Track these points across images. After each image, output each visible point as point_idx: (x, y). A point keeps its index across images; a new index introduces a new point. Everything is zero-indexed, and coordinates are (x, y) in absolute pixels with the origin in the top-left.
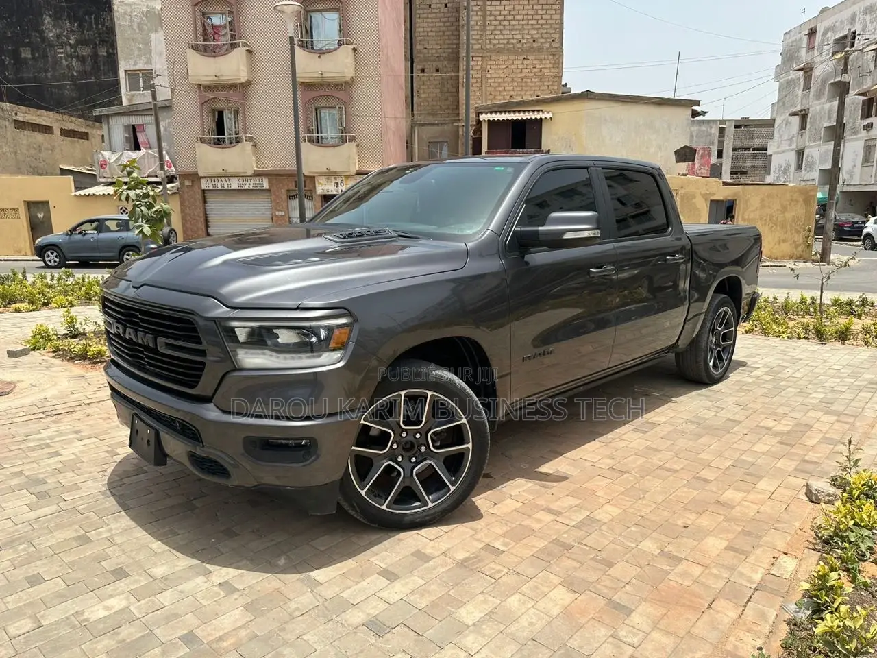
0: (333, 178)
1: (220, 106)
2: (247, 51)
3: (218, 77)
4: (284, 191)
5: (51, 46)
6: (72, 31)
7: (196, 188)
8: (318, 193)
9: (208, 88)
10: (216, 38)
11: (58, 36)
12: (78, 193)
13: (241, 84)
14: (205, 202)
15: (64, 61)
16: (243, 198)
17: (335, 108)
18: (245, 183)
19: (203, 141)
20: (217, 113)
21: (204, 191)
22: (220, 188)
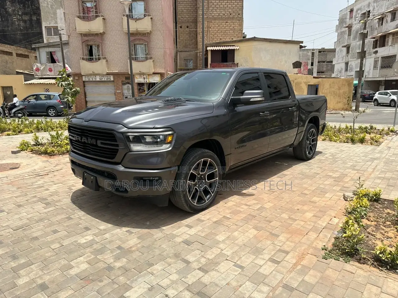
0: (142, 75)
1: (90, 43)
2: (103, 18)
3: (90, 30)
4: (120, 81)
5: (10, 15)
6: (20, 8)
7: (80, 81)
8: (135, 82)
9: (85, 35)
10: (89, 13)
11: (14, 11)
12: (26, 83)
13: (100, 33)
14: (84, 86)
15: (16, 22)
16: (102, 85)
17: (143, 44)
18: (102, 78)
19: (83, 59)
20: (89, 46)
21: (84, 82)
22: (91, 80)
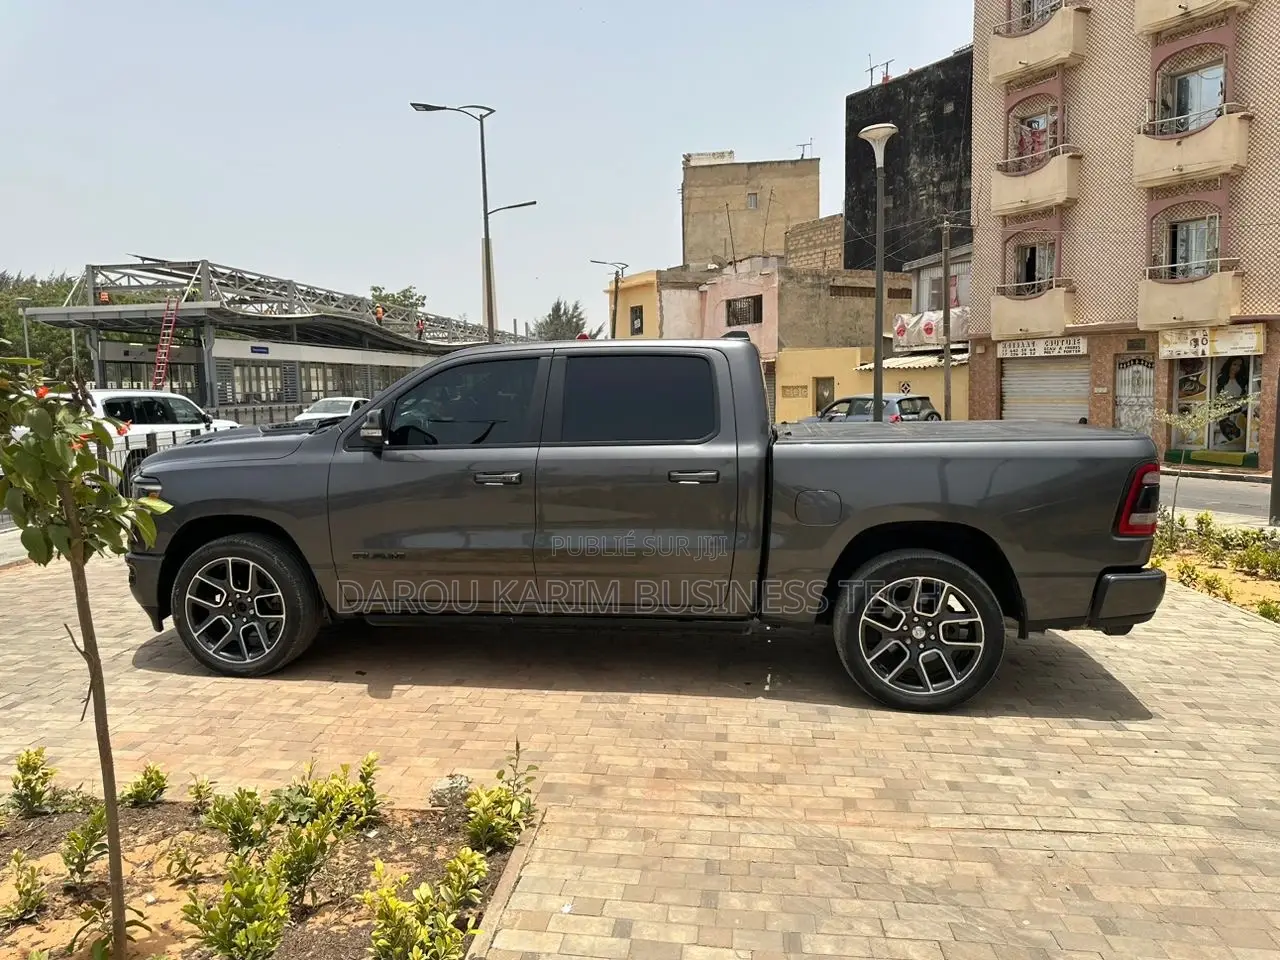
0: (1189, 332)
1: (1030, 241)
3: (1027, 202)
4: (1110, 356)
5: (914, 189)
6: (937, 166)
7: (990, 357)
8: (1161, 357)
9: (1019, 217)
10: (1036, 148)
11: (922, 175)
12: (863, 367)
13: (1059, 206)
14: (1002, 375)
15: (925, 204)
16: (1052, 369)
17: (1205, 218)
18: (1054, 346)
19: (1002, 291)
20: (1028, 251)
21: (1002, 361)
22: (1020, 355)
